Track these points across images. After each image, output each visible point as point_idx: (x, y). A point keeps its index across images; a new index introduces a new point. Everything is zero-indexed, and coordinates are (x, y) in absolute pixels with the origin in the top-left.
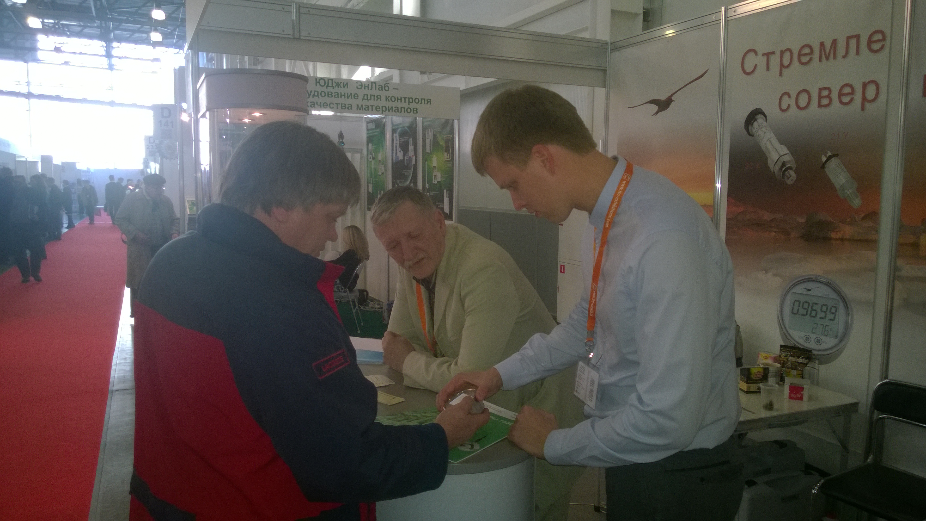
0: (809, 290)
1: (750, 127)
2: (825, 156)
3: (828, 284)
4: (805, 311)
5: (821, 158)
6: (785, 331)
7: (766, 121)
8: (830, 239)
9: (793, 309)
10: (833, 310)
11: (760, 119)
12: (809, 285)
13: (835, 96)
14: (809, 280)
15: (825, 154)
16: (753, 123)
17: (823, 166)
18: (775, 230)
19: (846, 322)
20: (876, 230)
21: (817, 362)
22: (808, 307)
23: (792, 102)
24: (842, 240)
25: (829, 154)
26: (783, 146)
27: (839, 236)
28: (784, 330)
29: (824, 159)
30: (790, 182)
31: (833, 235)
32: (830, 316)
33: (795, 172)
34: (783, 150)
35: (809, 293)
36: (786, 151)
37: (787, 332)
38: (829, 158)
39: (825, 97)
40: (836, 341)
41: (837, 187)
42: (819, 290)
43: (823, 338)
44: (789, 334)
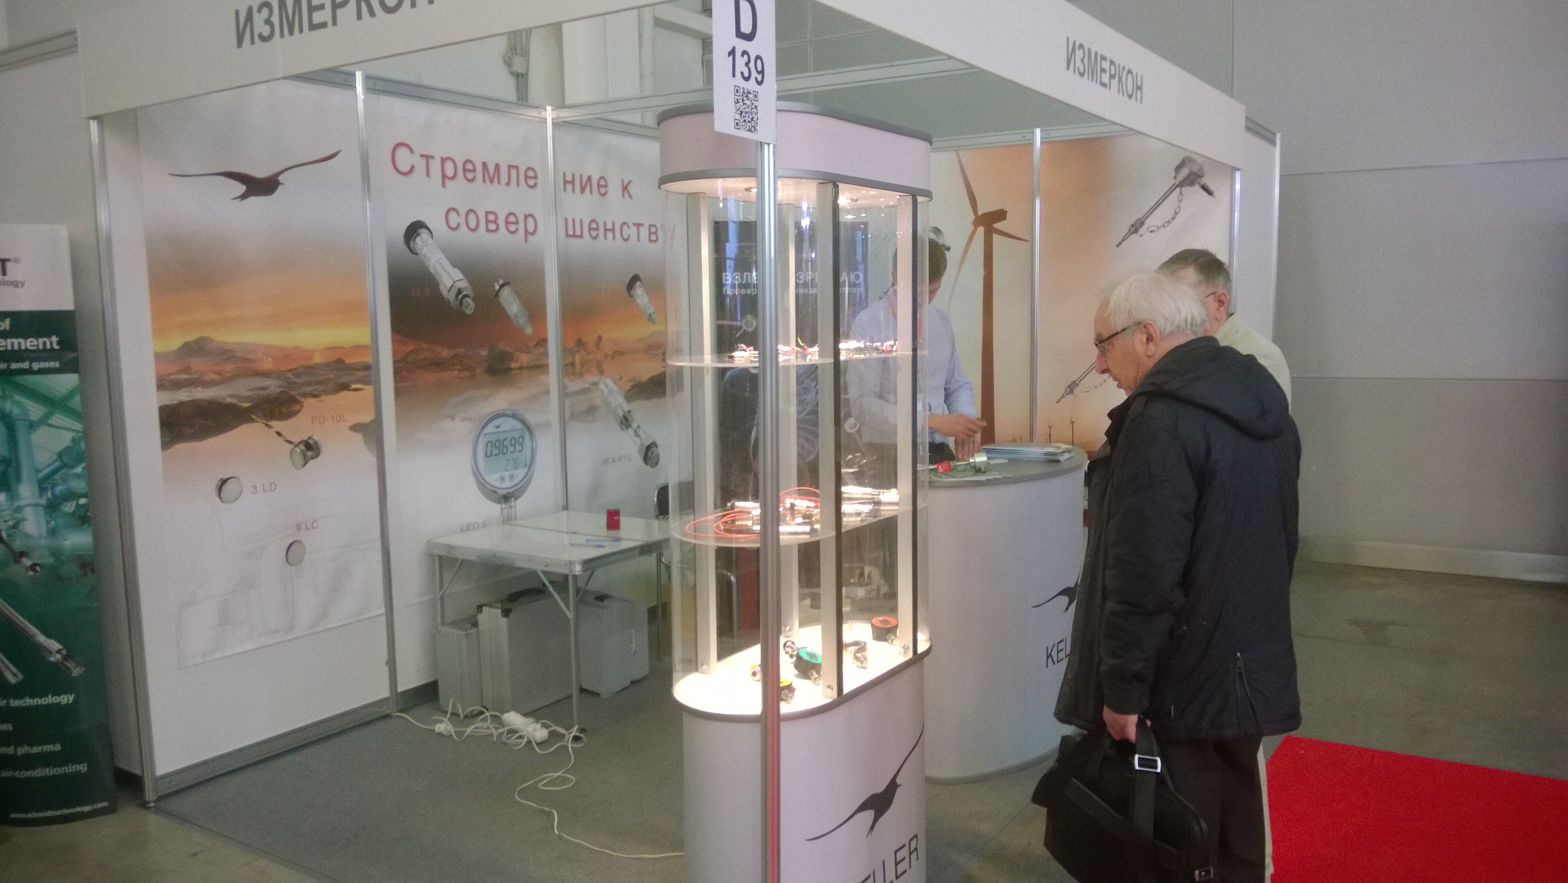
0: (498, 427)
1: (412, 243)
2: (498, 284)
3: (514, 416)
4: (498, 450)
5: (494, 286)
6: (481, 480)
7: (432, 238)
8: (511, 369)
9: (486, 454)
10: (521, 440)
11: (424, 235)
12: (498, 422)
13: (501, 222)
14: (498, 416)
15: (498, 282)
16: (415, 238)
17: (497, 295)
18: (458, 368)
19: (532, 448)
20: (546, 354)
21: (513, 499)
22: (500, 445)
23: (462, 220)
24: (521, 368)
25: (501, 282)
26: (457, 271)
27: (518, 365)
28: (480, 478)
29: (497, 287)
30: (469, 312)
31: (513, 365)
32: (518, 447)
33: (474, 300)
34: (457, 275)
35: (499, 430)
36: (461, 276)
37: (483, 479)
38: (502, 286)
39: (491, 222)
40: (525, 470)
41: (512, 316)
42: (508, 424)
43: (516, 472)
44: (486, 481)
